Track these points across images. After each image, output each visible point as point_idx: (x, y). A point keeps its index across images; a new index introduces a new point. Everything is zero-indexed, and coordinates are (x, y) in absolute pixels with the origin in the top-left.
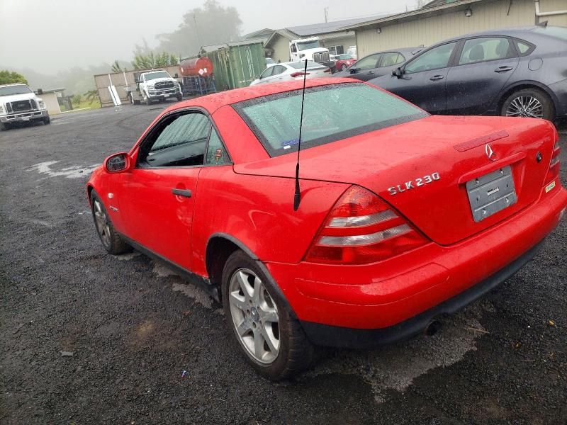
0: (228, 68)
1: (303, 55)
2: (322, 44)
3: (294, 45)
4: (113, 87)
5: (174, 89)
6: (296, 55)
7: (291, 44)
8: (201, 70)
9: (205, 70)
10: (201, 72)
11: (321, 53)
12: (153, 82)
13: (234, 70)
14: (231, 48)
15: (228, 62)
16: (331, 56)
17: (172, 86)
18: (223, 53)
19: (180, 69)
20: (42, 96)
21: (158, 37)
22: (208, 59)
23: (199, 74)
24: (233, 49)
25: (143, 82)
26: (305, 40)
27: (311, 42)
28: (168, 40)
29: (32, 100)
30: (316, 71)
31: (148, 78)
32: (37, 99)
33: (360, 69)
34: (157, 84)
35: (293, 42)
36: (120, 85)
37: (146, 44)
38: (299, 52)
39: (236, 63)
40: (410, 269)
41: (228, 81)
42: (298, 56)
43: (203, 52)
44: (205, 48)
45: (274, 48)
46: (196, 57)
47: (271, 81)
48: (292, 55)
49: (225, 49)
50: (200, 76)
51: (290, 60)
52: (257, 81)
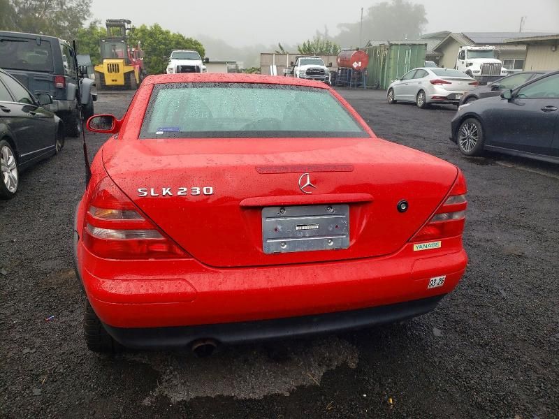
0: (384, 65)
1: (471, 64)
2: (497, 55)
3: (463, 52)
4: (275, 67)
5: (324, 77)
6: (463, 63)
7: (460, 51)
8: (355, 63)
9: (360, 64)
10: (355, 65)
11: (492, 64)
12: (305, 68)
13: (389, 68)
14: (391, 45)
15: (384, 59)
16: (503, 69)
17: (323, 74)
18: (382, 49)
19: (337, 60)
20: (208, 65)
21: (340, 26)
22: (367, 54)
23: (352, 67)
24: (393, 47)
25: (297, 66)
26: (477, 48)
27: (484, 51)
28: (348, 30)
29: (198, 67)
30: (459, 82)
31: (303, 63)
32: (202, 67)
33: (504, 87)
34: (309, 70)
35: (464, 48)
36: (281, 66)
37: (327, 31)
38: (467, 60)
39: (392, 61)
40: (151, 278)
41: (380, 78)
42: (465, 64)
43: (370, 45)
44: (372, 43)
45: (445, 53)
46: (354, 50)
47: (410, 85)
48: (459, 62)
49: (385, 46)
50: (353, 68)
51: (455, 68)
52: (399, 82)
